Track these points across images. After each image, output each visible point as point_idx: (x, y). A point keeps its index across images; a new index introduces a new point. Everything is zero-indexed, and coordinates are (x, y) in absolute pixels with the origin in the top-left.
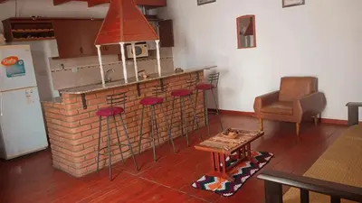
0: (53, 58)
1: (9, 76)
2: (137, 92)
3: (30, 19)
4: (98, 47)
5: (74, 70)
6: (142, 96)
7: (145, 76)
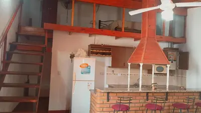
0: (109, 67)
1: (82, 73)
2: (146, 98)
3: (100, 46)
4: (129, 64)
5: (119, 75)
6: (150, 101)
7: (153, 88)
